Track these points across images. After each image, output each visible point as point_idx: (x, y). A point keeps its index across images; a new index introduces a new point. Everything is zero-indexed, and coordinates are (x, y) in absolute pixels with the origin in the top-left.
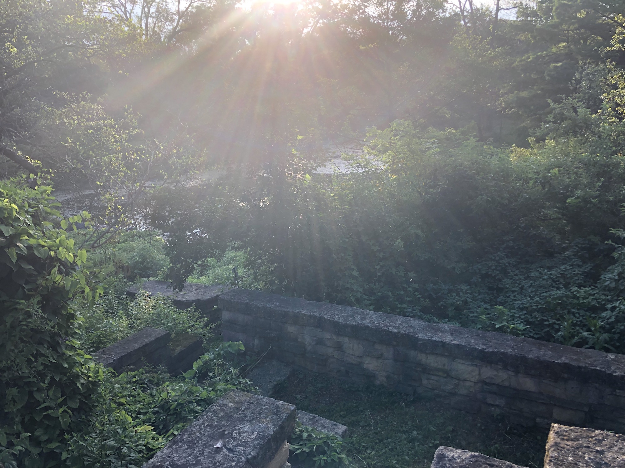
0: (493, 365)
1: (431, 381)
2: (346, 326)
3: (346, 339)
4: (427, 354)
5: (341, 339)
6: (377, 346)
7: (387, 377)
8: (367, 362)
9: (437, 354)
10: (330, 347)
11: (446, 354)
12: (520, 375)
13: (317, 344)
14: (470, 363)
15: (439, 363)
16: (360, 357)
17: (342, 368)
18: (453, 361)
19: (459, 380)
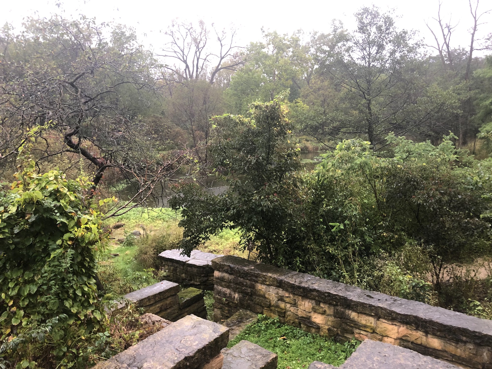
0: (408, 326)
1: (361, 335)
2: (299, 287)
3: (300, 298)
4: (358, 313)
5: (296, 297)
6: (322, 305)
7: (329, 330)
8: (314, 317)
9: (365, 314)
10: (288, 303)
11: (373, 314)
12: (429, 335)
13: (279, 300)
14: (390, 323)
15: (367, 321)
16: (310, 312)
17: (296, 320)
18: (378, 320)
19: (383, 336)
